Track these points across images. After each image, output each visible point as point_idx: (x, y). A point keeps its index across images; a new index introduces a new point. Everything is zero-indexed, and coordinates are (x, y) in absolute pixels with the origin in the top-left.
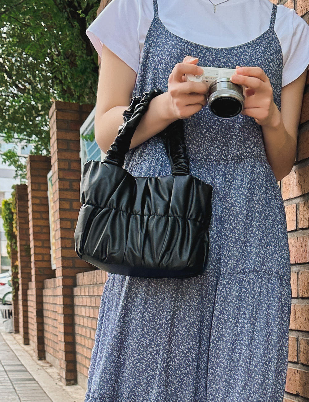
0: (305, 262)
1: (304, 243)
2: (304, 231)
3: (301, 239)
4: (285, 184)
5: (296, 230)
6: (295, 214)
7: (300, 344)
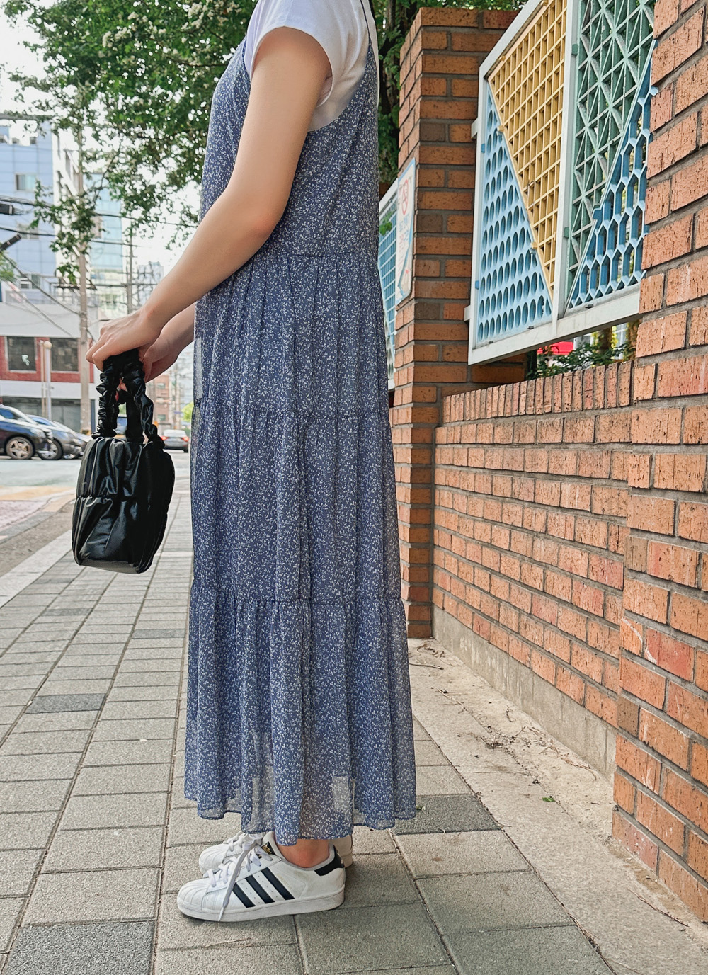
0: (695, 393)
1: (697, 366)
2: (697, 349)
3: (692, 361)
4: (672, 283)
5: (684, 348)
6: (684, 325)
7: (679, 510)
